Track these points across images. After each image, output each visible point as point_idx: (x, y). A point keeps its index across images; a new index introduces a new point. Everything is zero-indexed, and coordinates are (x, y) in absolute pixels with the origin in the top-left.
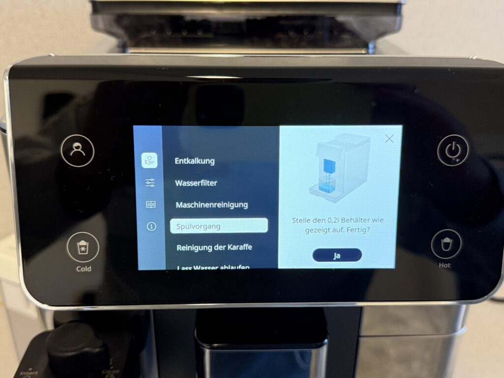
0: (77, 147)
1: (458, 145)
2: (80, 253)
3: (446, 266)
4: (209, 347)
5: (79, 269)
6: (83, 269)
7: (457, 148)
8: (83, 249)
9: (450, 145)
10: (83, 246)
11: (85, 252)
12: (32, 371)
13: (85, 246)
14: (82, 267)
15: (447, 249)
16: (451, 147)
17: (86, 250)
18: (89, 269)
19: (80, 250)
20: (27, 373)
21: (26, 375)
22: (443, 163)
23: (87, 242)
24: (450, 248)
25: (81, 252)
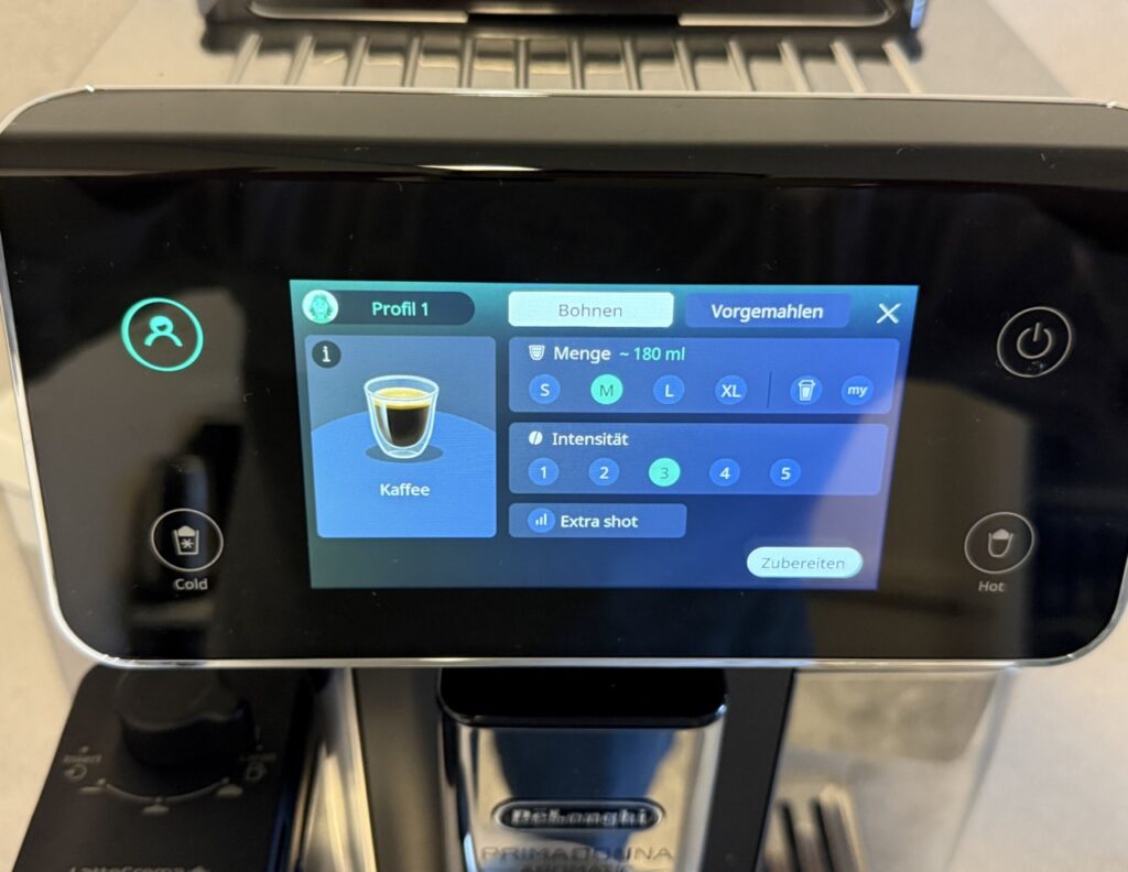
0: (162, 328)
1: (1046, 331)
2: (180, 553)
3: (994, 587)
4: (468, 721)
5: (181, 584)
6: (190, 585)
7: (1044, 338)
8: (187, 544)
9: (1028, 330)
10: (187, 538)
11: (192, 550)
12: (89, 753)
13: (192, 539)
14: (186, 580)
15: (1000, 553)
16: (1032, 333)
17: (193, 546)
18: (203, 585)
19: (181, 546)
20: (79, 760)
21: (75, 764)
22: (1010, 370)
23: (195, 529)
24: (1006, 551)
25: (183, 550)
